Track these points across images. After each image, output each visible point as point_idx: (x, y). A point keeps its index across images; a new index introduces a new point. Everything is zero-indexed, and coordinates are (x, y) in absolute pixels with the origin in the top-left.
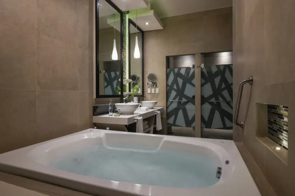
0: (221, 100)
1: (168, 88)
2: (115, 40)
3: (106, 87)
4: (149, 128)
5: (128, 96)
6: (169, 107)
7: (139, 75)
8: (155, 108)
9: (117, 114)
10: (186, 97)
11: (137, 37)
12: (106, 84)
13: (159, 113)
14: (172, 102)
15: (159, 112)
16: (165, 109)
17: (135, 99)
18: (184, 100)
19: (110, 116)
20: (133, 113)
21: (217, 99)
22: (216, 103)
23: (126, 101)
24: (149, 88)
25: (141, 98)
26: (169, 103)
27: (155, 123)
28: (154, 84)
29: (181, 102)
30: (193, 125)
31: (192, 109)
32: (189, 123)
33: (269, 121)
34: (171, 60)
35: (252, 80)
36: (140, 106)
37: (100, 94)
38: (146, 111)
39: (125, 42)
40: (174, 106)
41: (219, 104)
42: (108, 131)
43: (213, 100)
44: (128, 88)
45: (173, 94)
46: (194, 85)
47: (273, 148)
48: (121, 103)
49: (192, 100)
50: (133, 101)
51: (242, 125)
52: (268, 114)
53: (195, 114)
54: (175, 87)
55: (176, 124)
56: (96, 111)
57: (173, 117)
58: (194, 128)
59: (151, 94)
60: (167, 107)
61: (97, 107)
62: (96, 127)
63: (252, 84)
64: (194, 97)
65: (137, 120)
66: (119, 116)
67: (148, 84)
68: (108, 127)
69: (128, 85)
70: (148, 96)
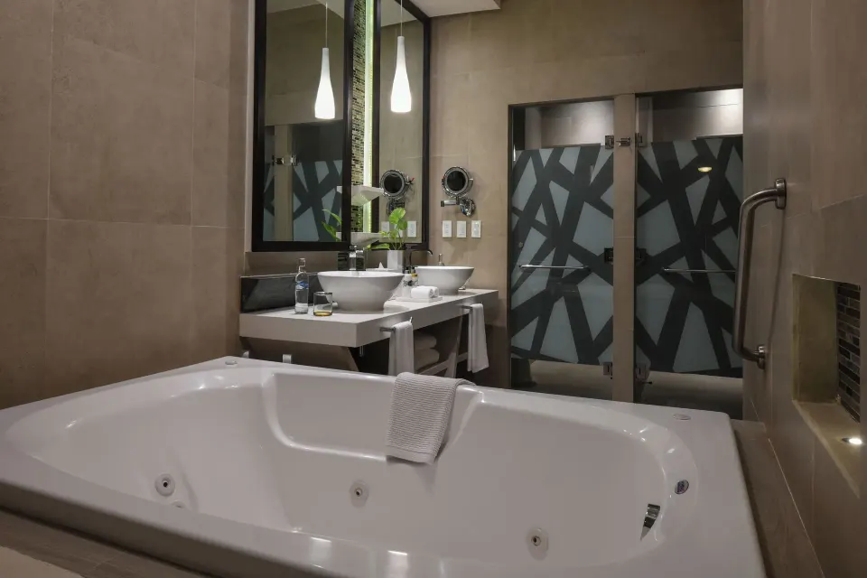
0: (710, 266)
1: (516, 219)
2: (325, 51)
3: (296, 215)
4: (439, 362)
5: (369, 246)
6: (516, 288)
7: (412, 172)
8: (467, 290)
9: (324, 308)
10: (581, 254)
11: (400, 39)
12: (297, 204)
13: (477, 309)
14: (529, 272)
15: (480, 305)
16: (503, 296)
17: (394, 257)
18: (573, 264)
19: (297, 313)
20: (380, 309)
21: (696, 262)
22: (690, 278)
23: (360, 265)
24: (447, 219)
25: (417, 254)
26: (518, 274)
27: (464, 347)
28: (467, 208)
29: (562, 270)
30: (606, 356)
31: (602, 300)
32: (589, 348)
33: (841, 341)
34: (533, 118)
35: (783, 193)
36: (410, 283)
37: (266, 238)
38: (428, 300)
39: (361, 56)
40: (536, 284)
41: (702, 281)
42: (286, 368)
43: (681, 266)
44: (370, 218)
45: (535, 240)
46: (608, 211)
47: (839, 438)
48: (340, 269)
49: (602, 264)
50: (385, 266)
51: (762, 356)
52: (839, 316)
53: (612, 318)
54: (541, 217)
55: (544, 350)
56: (251, 297)
57: (533, 326)
58: (608, 368)
59: (452, 239)
60: (511, 289)
61: (256, 281)
62: (247, 353)
63: (783, 207)
64: (608, 254)
65: (394, 330)
66: (330, 314)
67: (443, 204)
68: (287, 353)
69: (368, 207)
70: (440, 248)
